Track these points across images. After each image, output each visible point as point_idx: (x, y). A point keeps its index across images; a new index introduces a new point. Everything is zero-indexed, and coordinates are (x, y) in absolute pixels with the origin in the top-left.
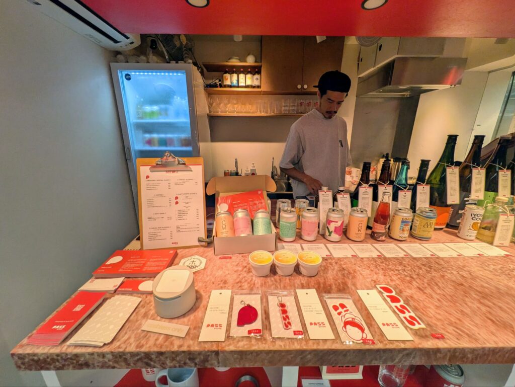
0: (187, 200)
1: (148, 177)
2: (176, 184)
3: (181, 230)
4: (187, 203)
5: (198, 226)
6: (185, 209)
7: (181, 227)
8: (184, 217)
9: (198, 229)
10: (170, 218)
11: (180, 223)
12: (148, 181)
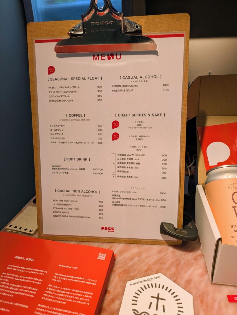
0: (139, 132)
1: (51, 70)
2: (116, 89)
3: (123, 202)
4: (141, 138)
5: (163, 196)
6: (134, 151)
7: (123, 195)
8: (131, 172)
9: (163, 203)
10: (98, 172)
11: (121, 184)
12: (52, 79)
